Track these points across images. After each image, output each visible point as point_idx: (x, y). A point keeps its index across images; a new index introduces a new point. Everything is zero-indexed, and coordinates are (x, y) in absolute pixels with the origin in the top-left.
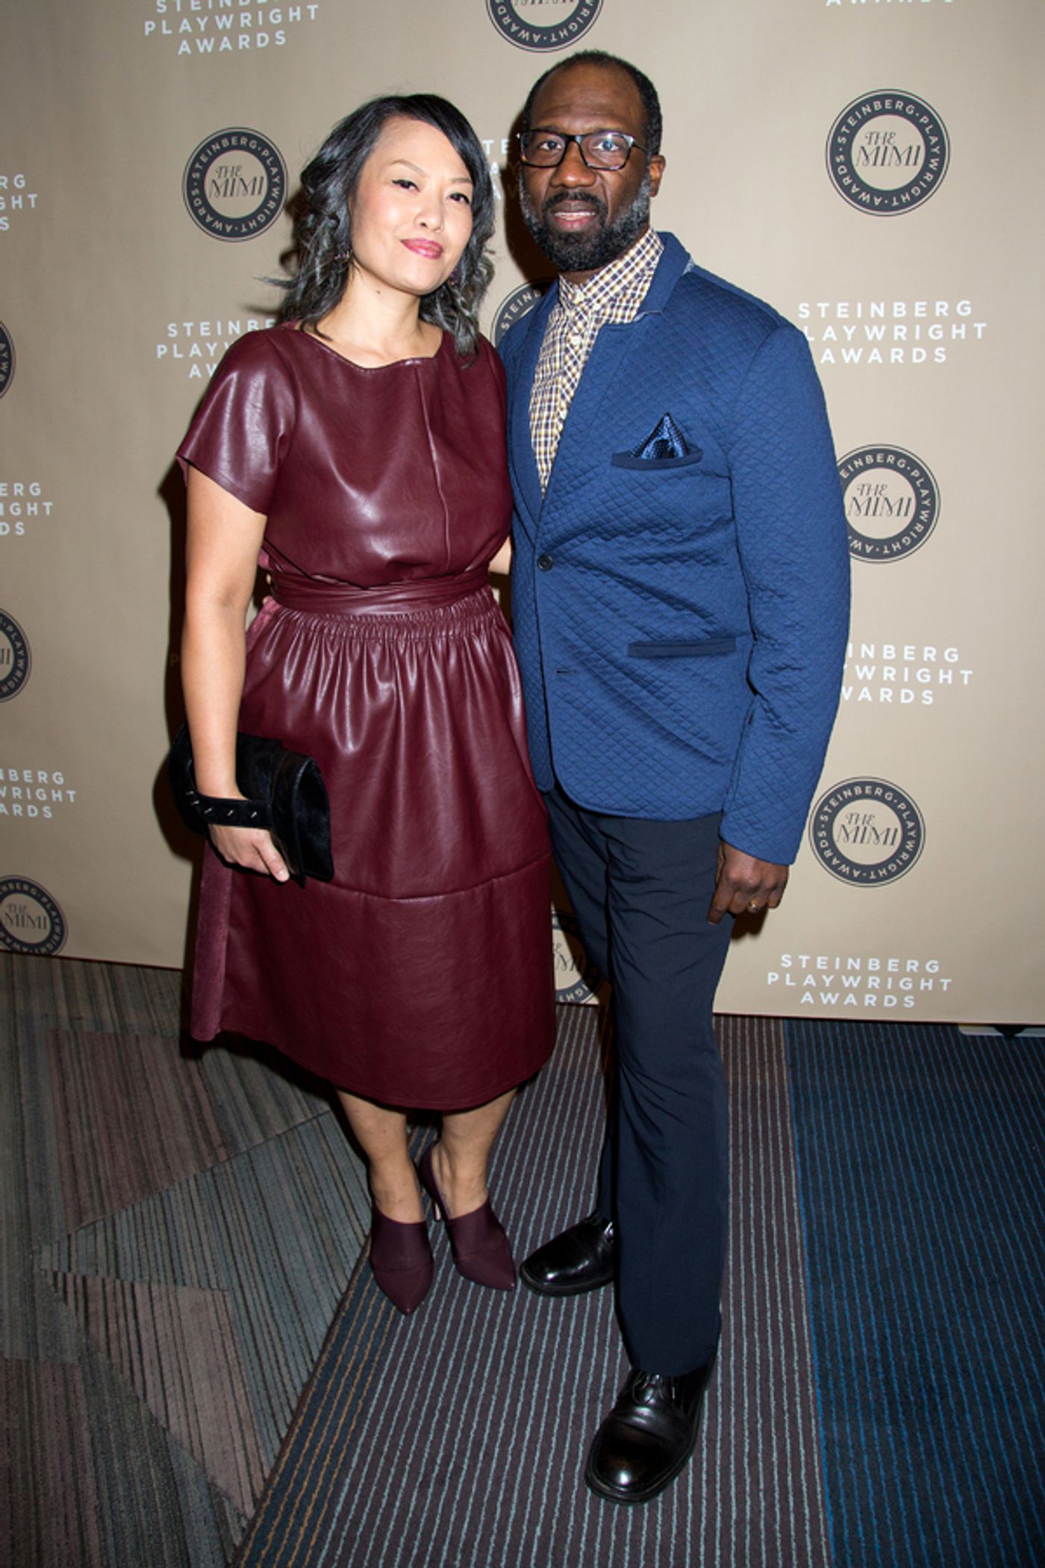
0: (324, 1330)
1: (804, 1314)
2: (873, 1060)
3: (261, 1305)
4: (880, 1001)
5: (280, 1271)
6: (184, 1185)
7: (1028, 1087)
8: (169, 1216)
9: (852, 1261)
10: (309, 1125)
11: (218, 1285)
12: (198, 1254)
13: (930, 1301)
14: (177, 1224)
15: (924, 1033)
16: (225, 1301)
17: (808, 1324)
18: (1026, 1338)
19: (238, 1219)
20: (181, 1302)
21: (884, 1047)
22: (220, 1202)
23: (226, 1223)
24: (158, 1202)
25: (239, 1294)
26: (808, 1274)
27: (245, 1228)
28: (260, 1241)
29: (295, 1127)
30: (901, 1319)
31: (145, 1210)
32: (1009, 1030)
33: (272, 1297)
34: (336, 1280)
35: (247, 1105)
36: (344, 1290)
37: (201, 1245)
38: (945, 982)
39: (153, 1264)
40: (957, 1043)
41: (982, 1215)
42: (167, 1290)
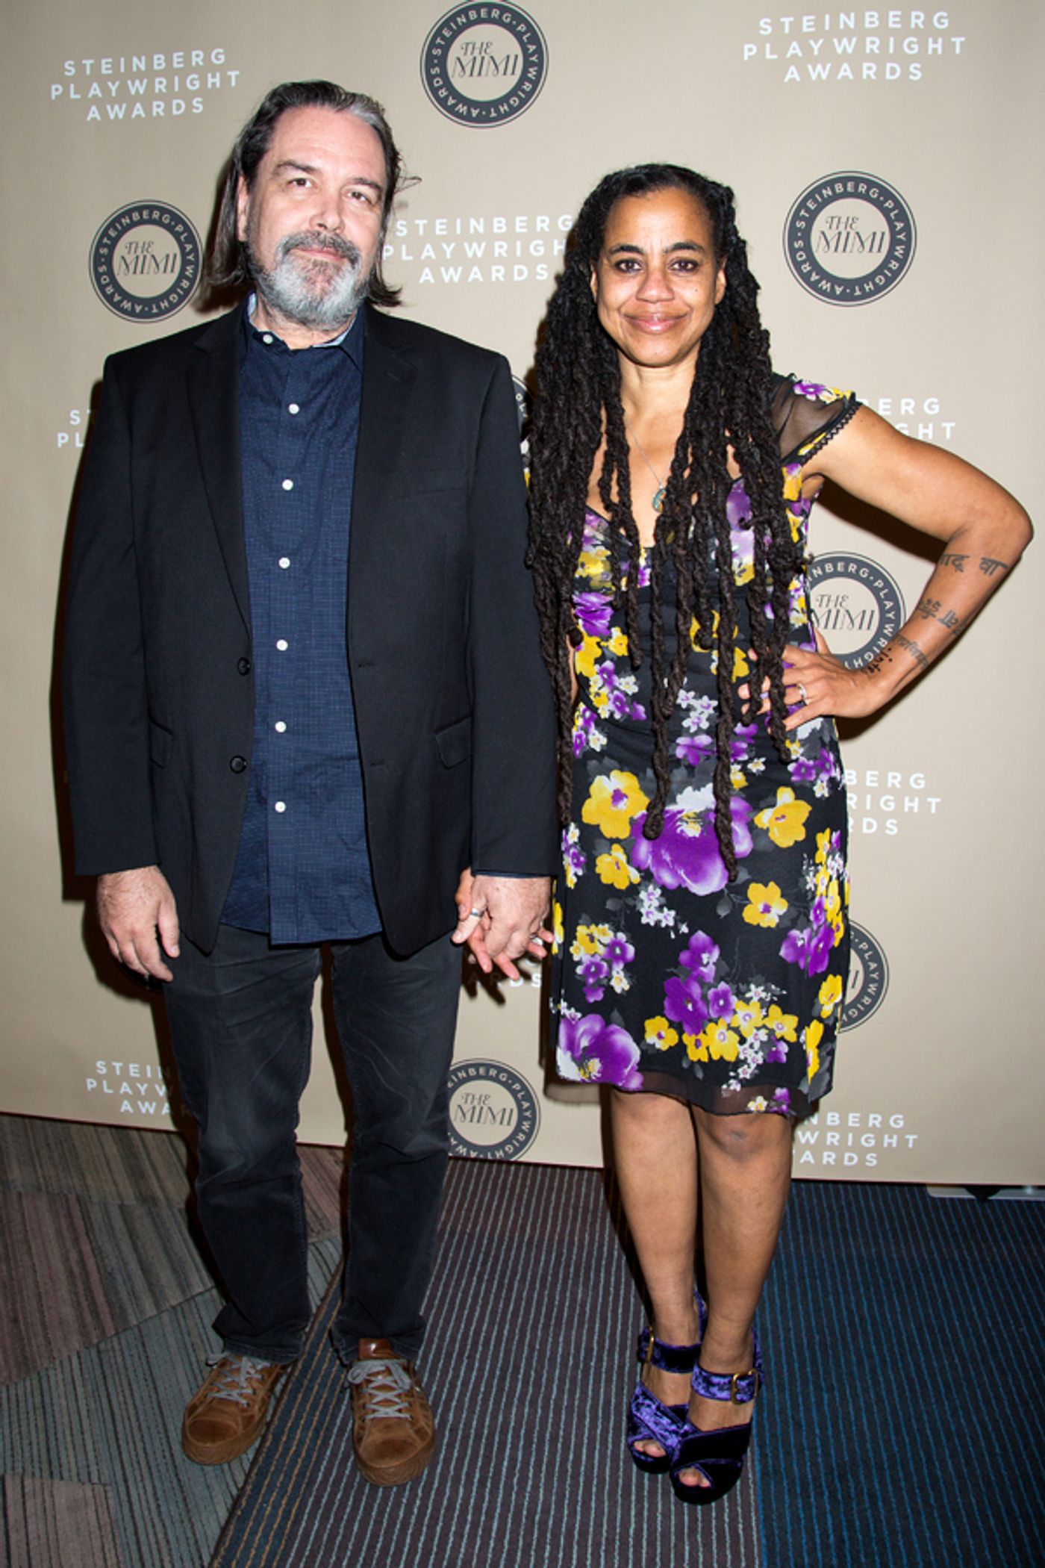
0: (217, 1531)
1: (753, 1514)
2: (833, 1226)
3: (148, 1502)
4: (839, 1160)
5: (170, 1462)
6: (66, 1363)
7: (1002, 1256)
8: (47, 1399)
9: (807, 1452)
10: (207, 1295)
11: (99, 1479)
12: (78, 1442)
13: (893, 1500)
14: (56, 1408)
15: (889, 1195)
16: (106, 1498)
17: (757, 1525)
18: (998, 1542)
19: (126, 1403)
20: (57, 1499)
21: (845, 1211)
22: (105, 1383)
23: (111, 1407)
24: (35, 1382)
25: (122, 1489)
26: (758, 1468)
27: (132, 1412)
28: (149, 1428)
29: (193, 1298)
30: (860, 1519)
31: (21, 1392)
32: (983, 1192)
33: (160, 1493)
34: (232, 1475)
35: (140, 1272)
36: (240, 1485)
37: (82, 1433)
38: (911, 1138)
39: (27, 1455)
40: (925, 1206)
41: (951, 1401)
42: (42, 1484)
